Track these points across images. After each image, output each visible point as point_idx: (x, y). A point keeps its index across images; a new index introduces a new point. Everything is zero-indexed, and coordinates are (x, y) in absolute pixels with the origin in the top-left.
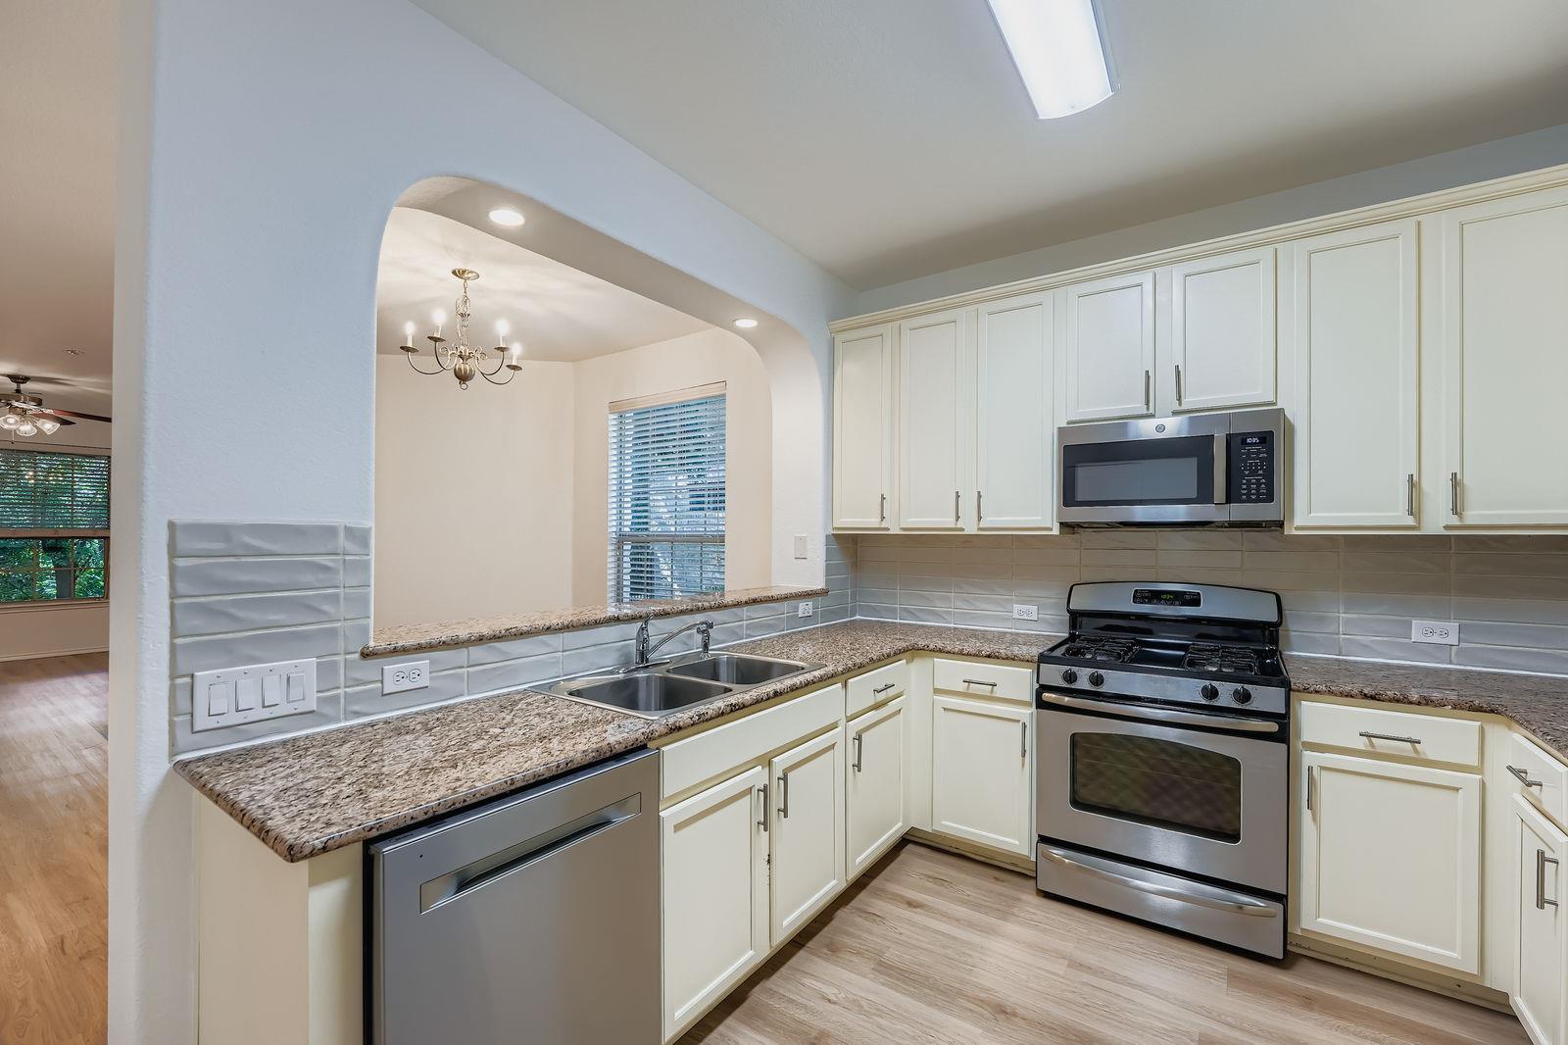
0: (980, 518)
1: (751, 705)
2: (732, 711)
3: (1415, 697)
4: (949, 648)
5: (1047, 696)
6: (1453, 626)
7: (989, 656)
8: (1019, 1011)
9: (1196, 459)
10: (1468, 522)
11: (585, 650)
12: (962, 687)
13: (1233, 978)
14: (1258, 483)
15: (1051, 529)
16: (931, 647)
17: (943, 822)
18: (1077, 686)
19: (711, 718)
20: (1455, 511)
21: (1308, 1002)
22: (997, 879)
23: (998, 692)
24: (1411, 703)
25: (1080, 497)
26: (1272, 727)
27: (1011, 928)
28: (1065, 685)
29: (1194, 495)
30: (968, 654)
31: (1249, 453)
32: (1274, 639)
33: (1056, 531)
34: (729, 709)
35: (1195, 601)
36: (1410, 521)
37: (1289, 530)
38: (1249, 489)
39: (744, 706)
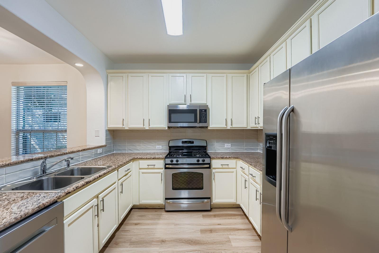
0: (149, 125)
1: (93, 181)
2: (87, 184)
3: (228, 157)
4: (143, 158)
5: (167, 166)
6: (230, 144)
7: (153, 158)
8: (167, 240)
9: (194, 114)
10: (233, 127)
11: (16, 173)
12: (147, 167)
13: (203, 216)
14: (204, 119)
15: (166, 128)
16: (139, 158)
17: (142, 201)
18: (174, 163)
19: (80, 187)
20: (232, 125)
21: (215, 216)
22: (156, 211)
23: (156, 167)
24: (227, 158)
25: (172, 121)
26: (208, 166)
27: (161, 221)
28: (171, 163)
29: (194, 121)
30: (148, 159)
31: (203, 113)
32: (206, 149)
33: (167, 129)
34: (86, 183)
35: (193, 143)
36: (226, 127)
37: (209, 128)
38: (203, 120)
39: (91, 182)
